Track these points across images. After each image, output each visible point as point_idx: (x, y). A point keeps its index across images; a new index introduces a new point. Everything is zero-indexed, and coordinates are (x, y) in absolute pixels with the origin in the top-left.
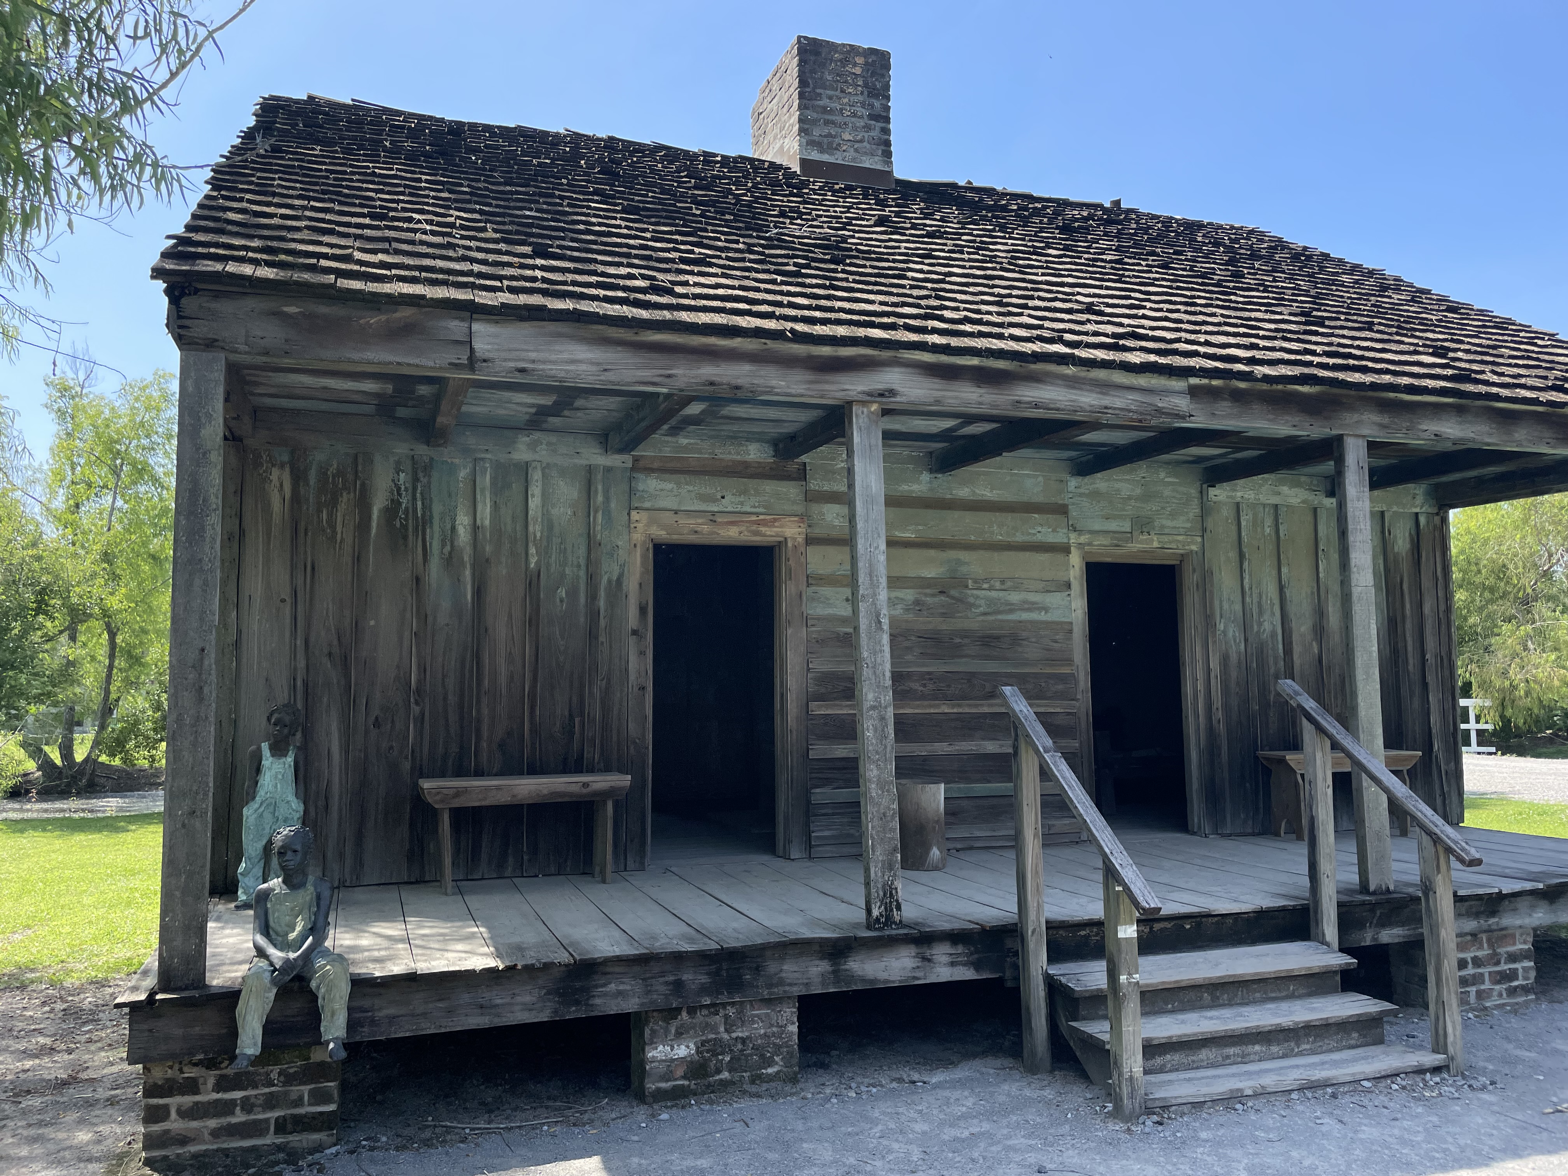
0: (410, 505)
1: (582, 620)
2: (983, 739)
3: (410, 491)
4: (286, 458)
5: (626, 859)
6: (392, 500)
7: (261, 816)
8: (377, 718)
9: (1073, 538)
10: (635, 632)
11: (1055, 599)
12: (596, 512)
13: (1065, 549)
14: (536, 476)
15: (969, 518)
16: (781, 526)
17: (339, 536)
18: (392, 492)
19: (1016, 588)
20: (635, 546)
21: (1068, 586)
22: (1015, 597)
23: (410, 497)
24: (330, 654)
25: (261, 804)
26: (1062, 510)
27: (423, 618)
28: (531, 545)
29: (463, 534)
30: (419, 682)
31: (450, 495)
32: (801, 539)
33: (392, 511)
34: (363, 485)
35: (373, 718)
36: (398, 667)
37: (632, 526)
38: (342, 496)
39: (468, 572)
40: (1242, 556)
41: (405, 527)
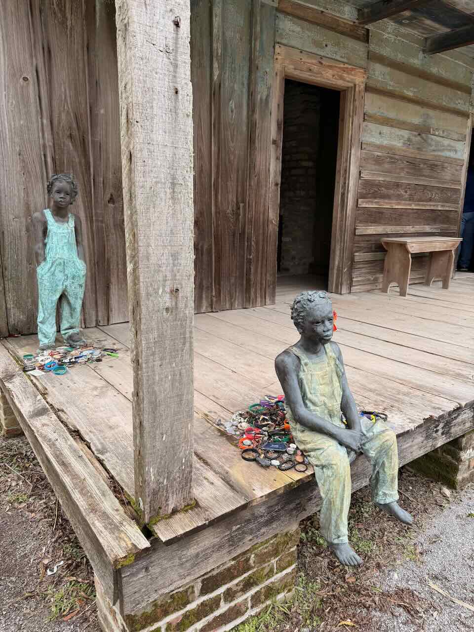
5: (265, 299)
8: (112, 195)
9: (471, 110)
10: (274, 142)
11: (460, 146)
12: (255, 40)
13: (467, 116)
15: (435, 87)
16: (354, 75)
19: (447, 137)
20: (276, 74)
21: (465, 138)
26: (469, 91)
28: (214, 59)
32: (363, 86)
37: (275, 57)
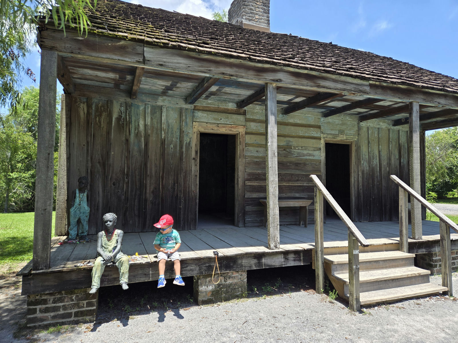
0: (125, 117)
1: (178, 155)
2: (295, 193)
3: (125, 113)
4: (85, 100)
5: (190, 226)
6: (119, 115)
7: (76, 212)
8: (114, 182)
9: (322, 135)
10: (194, 159)
11: (317, 153)
12: (182, 122)
13: (320, 139)
14: (164, 110)
15: (293, 128)
16: (238, 129)
17: (102, 126)
18: (119, 113)
19: (305, 149)
20: (194, 133)
21: (320, 149)
22: (305, 152)
23: (125, 115)
24: (99, 162)
25: (76, 208)
26: (319, 127)
27: (128, 151)
28: (162, 131)
29: (142, 127)
30: (127, 172)
31: (137, 115)
32: (244, 133)
33: (119, 119)
34: (110, 110)
35: (113, 182)
36: (121, 167)
37: (193, 127)
38: (103, 113)
39: (143, 139)
40: (369, 142)
41: (123, 124)
